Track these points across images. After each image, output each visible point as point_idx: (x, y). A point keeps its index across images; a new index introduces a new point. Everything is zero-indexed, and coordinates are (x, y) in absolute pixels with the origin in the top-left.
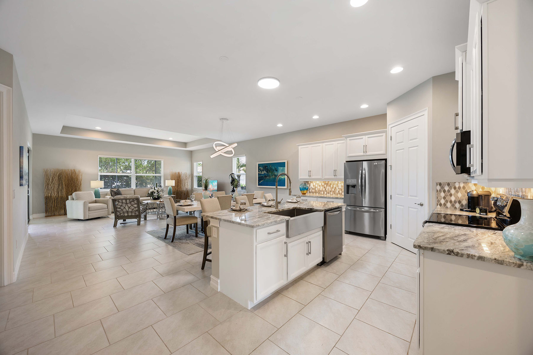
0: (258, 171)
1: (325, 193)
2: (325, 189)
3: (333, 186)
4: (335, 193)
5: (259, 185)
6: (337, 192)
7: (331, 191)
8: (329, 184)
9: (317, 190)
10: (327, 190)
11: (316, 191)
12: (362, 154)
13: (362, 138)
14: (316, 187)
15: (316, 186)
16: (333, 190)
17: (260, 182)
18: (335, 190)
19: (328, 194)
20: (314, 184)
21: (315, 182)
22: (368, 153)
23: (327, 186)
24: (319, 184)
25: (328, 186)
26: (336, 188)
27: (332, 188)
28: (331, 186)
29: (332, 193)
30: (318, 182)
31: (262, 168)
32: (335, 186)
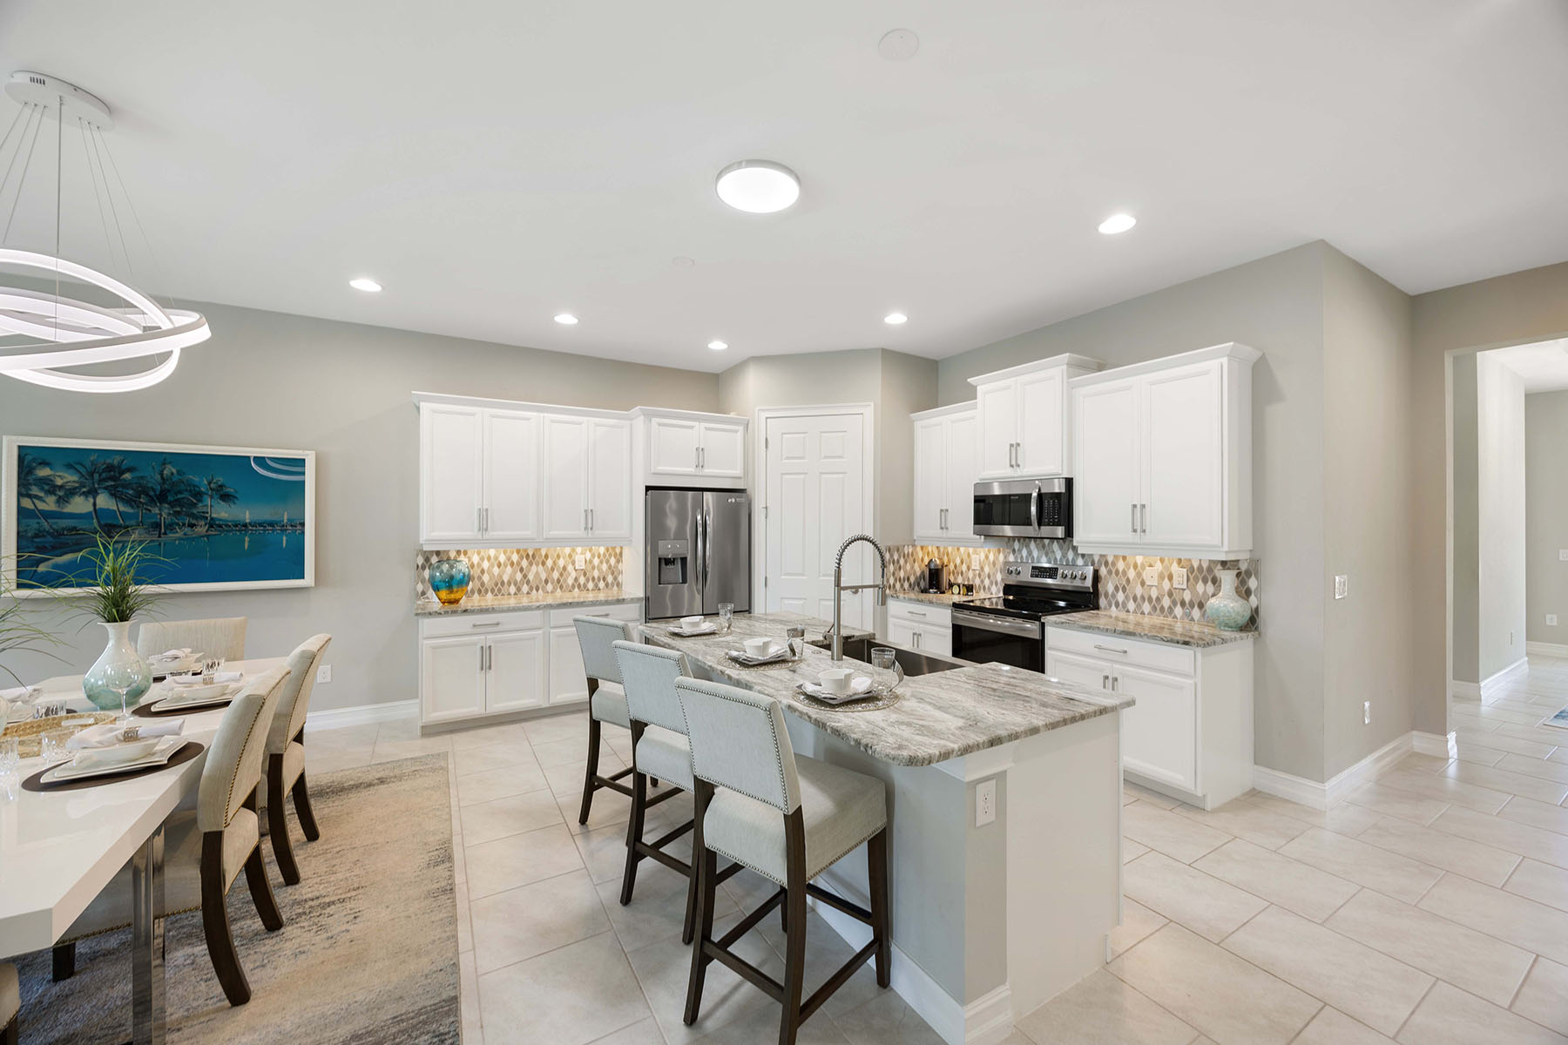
0: (23, 495)
1: (525, 588)
2: (525, 576)
3: (554, 562)
4: (561, 587)
6: (570, 581)
7: (546, 582)
8: (541, 555)
9: (486, 582)
10: (531, 577)
11: (483, 584)
14: (483, 572)
15: (486, 565)
16: (556, 575)
18: (561, 575)
19: (537, 590)
20: (476, 559)
21: (479, 553)
23: (531, 564)
24: (496, 558)
25: (537, 565)
26: (565, 568)
27: (553, 569)
28: (549, 563)
29: (550, 587)
30: (492, 552)
32: (561, 563)
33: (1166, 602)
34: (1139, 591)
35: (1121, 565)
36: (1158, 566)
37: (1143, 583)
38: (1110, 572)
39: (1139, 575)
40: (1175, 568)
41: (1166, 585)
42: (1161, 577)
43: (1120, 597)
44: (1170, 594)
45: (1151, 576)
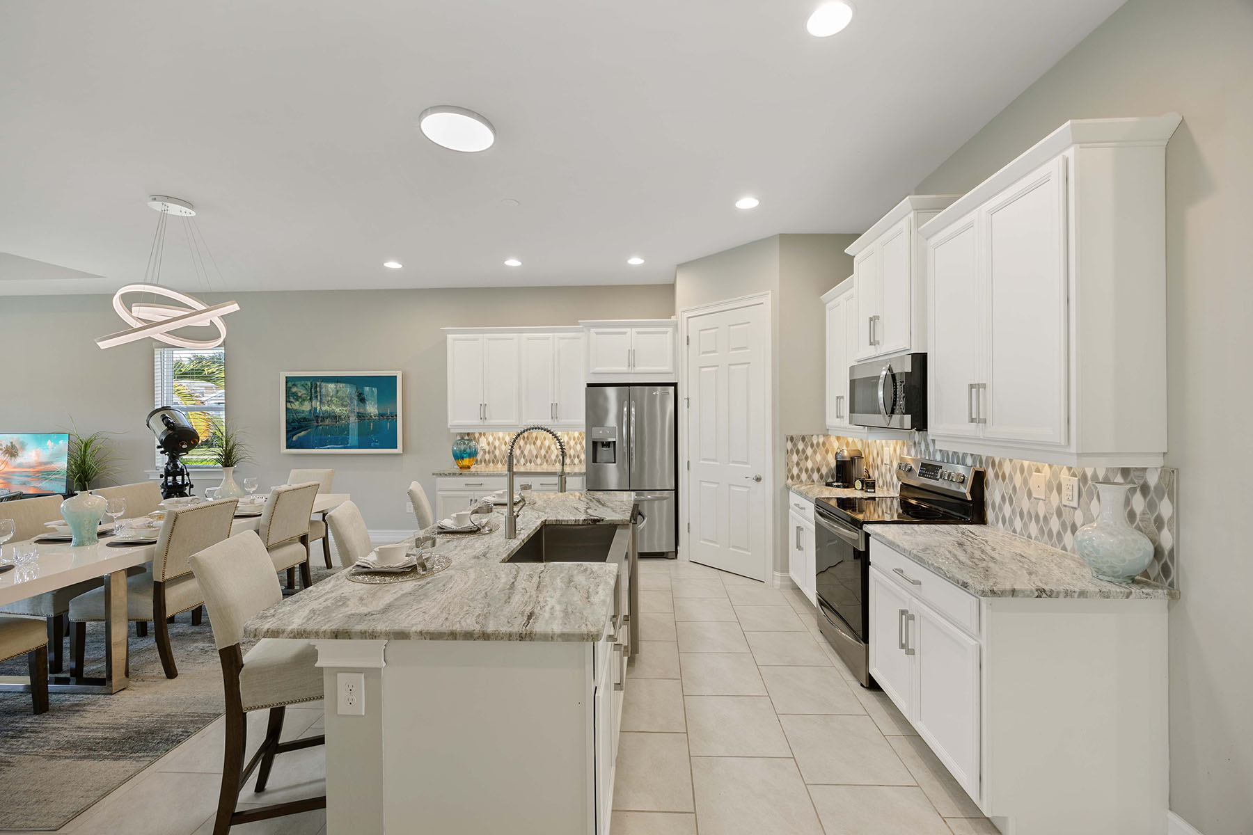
0: (287, 401)
1: (522, 461)
2: (522, 452)
3: (542, 443)
4: (547, 461)
5: (288, 447)
6: (553, 457)
7: (537, 457)
8: (532, 438)
9: (497, 455)
10: (526, 453)
11: (495, 457)
12: (625, 369)
13: (625, 333)
14: (495, 448)
15: (497, 443)
16: (543, 452)
17: (295, 438)
18: (547, 452)
19: (530, 463)
20: (491, 439)
21: (493, 436)
22: (638, 369)
23: (526, 443)
24: (503, 439)
25: (530, 444)
26: (549, 448)
27: (541, 448)
28: (539, 443)
29: (539, 461)
30: (501, 435)
31: (301, 391)
32: (547, 443)
33: (1055, 524)
34: (1026, 505)
35: (1007, 468)
36: (1046, 470)
37: (1030, 494)
38: (997, 476)
39: (1025, 482)
40: (1065, 476)
41: (1055, 499)
42: (1049, 487)
43: (1007, 510)
44: (1059, 513)
45: (1038, 482)
